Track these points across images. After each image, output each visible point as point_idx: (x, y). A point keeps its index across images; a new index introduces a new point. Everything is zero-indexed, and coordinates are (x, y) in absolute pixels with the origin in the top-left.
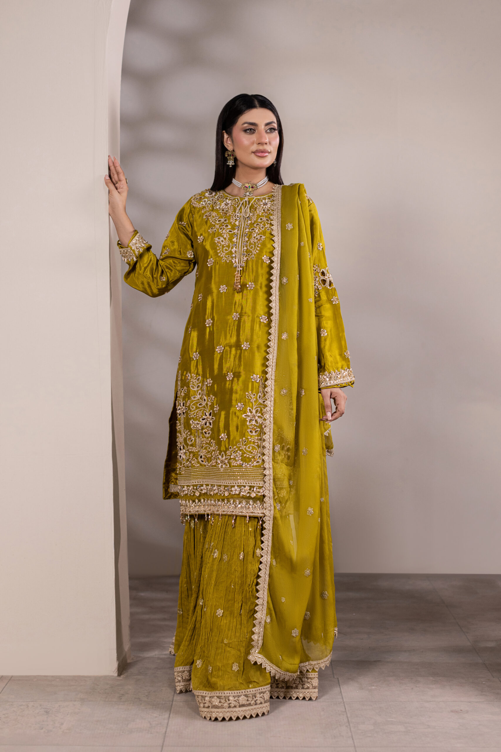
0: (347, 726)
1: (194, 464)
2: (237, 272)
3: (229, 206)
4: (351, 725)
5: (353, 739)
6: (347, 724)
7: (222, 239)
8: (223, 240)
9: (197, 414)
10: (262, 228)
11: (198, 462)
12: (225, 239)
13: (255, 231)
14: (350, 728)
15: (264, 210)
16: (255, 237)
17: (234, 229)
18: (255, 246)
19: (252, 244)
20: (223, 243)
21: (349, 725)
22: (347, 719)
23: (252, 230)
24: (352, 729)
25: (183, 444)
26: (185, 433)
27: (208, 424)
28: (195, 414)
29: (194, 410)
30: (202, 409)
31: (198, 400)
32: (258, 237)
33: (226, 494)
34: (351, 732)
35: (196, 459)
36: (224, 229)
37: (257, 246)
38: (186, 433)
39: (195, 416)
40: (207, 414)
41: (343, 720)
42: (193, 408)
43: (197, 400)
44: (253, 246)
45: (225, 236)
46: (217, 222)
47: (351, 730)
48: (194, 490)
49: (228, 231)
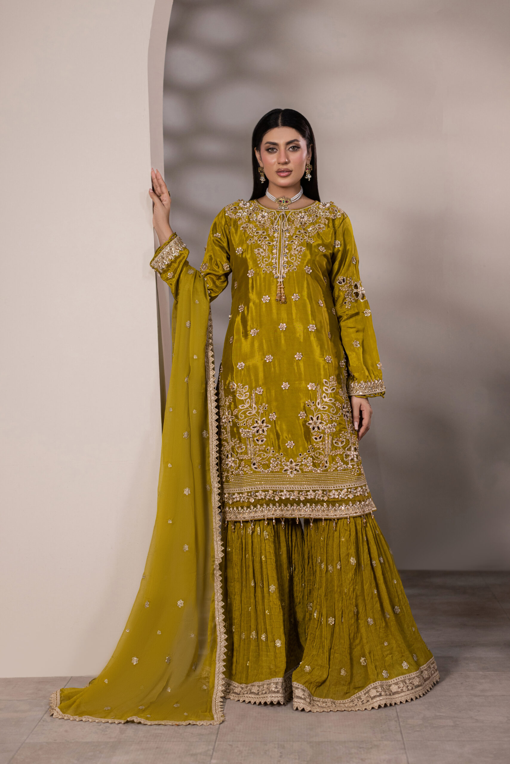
0: (396, 721)
1: (247, 472)
2: (279, 284)
3: (266, 219)
4: (400, 719)
5: (401, 734)
6: (396, 719)
7: (261, 250)
8: (263, 251)
9: (247, 423)
10: (302, 239)
11: (251, 469)
12: (265, 250)
13: (294, 243)
14: (399, 723)
15: (301, 223)
16: (295, 249)
17: (273, 241)
18: (296, 258)
19: (293, 256)
20: (263, 254)
21: (399, 720)
22: (396, 714)
23: (291, 242)
24: (401, 724)
25: (231, 452)
26: (232, 441)
27: (261, 432)
28: (245, 423)
29: (243, 419)
30: (252, 418)
31: (247, 408)
32: (298, 248)
33: (302, 498)
34: (400, 727)
35: (249, 466)
36: (263, 241)
37: (299, 258)
38: (234, 441)
39: (244, 424)
40: (259, 422)
41: (393, 715)
42: (242, 417)
43: (245, 409)
44: (295, 258)
45: (264, 248)
46: (255, 234)
47: (399, 725)
48: (248, 497)
49: (267, 242)
